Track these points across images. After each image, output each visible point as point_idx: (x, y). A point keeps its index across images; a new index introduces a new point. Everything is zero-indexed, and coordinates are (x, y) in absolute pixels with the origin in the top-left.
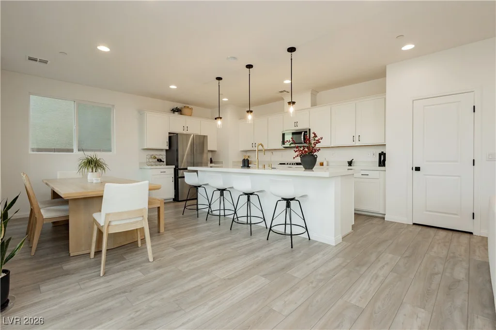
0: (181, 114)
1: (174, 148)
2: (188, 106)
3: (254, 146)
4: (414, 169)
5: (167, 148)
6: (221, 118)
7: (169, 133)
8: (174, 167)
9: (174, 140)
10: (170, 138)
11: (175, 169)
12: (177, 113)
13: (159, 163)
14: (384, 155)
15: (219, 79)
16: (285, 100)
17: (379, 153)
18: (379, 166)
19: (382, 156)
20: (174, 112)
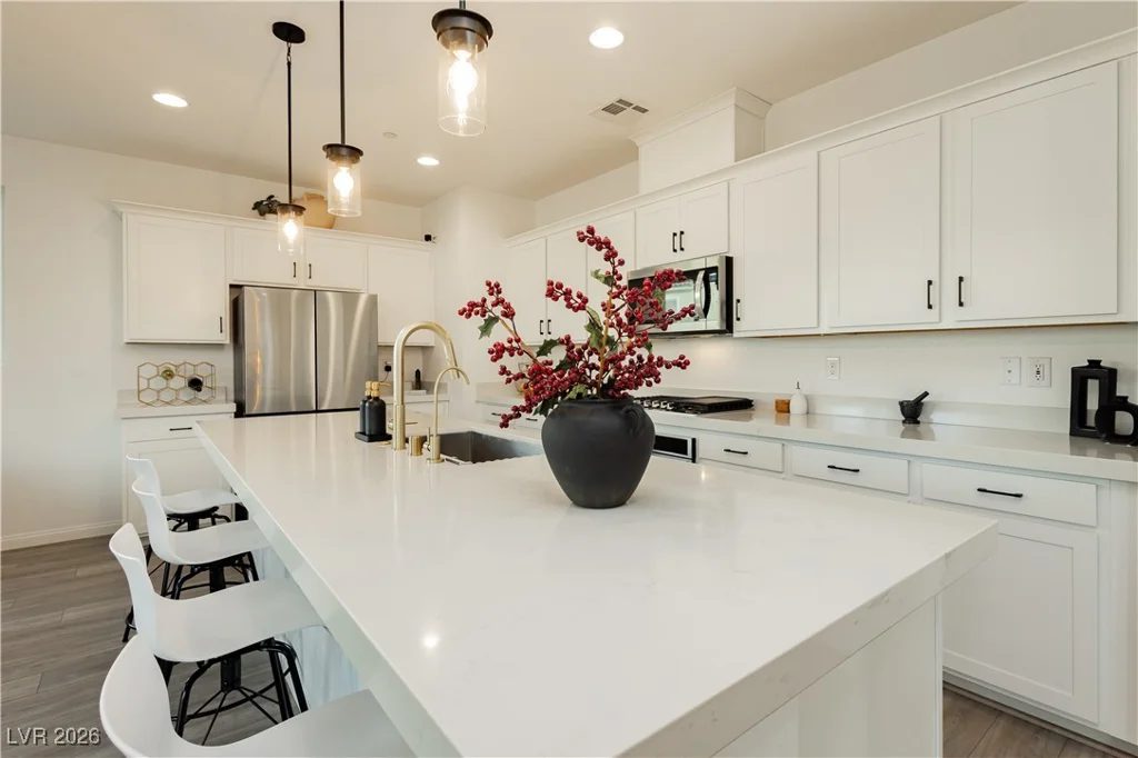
3: (545, 329)
5: (225, 339)
8: (233, 407)
14: (1109, 377)
15: (289, 33)
16: (642, 152)
17: (1074, 371)
18: (1073, 433)
19: (1090, 381)
20: (262, 214)
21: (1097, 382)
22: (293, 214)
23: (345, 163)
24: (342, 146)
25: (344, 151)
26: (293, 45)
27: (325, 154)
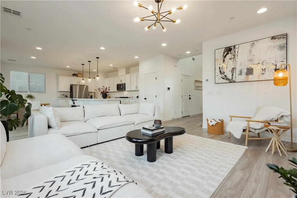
0: (77, 76)
2: (81, 73)
4: (145, 99)
5: (70, 91)
7: (71, 85)
13: (66, 97)
20: (73, 76)
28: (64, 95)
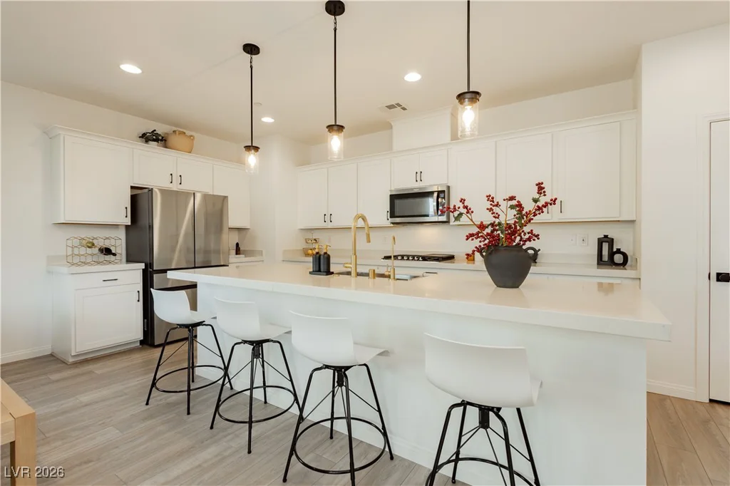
0: (166, 146)
1: (143, 221)
2: (184, 131)
3: (327, 218)
4: (714, 276)
5: (128, 221)
6: (256, 149)
7: (132, 188)
8: (142, 266)
9: (143, 204)
10: (134, 200)
11: (145, 271)
12: (156, 143)
13: (103, 257)
14: (611, 242)
15: (251, 49)
16: (394, 128)
17: (599, 239)
18: (598, 264)
19: (604, 243)
20: (147, 141)
21: (607, 244)
22: (253, 151)
23: (335, 133)
24: (336, 125)
25: (335, 128)
26: (253, 56)
27: (327, 130)
28: (92, 245)
